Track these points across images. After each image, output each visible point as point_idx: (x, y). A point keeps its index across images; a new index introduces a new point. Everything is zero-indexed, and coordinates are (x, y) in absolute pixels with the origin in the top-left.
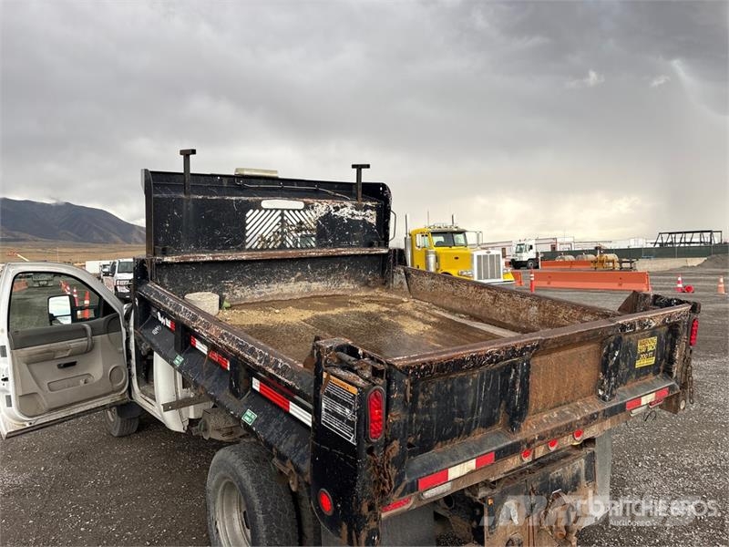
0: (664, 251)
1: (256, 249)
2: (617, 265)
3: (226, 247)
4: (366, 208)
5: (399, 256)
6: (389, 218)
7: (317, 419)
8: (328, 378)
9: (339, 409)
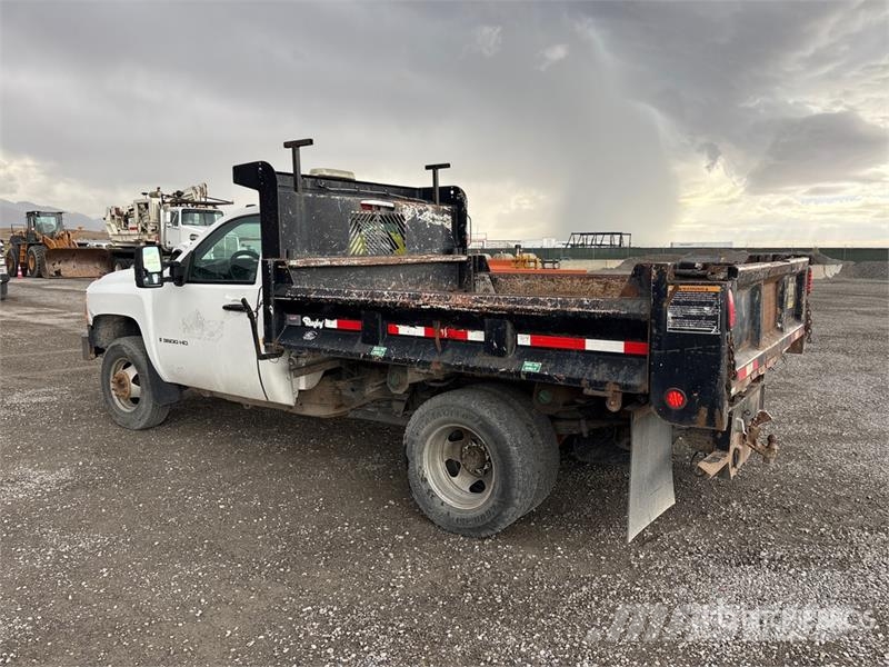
0: (576, 252)
1: (358, 256)
2: (540, 265)
3: (333, 253)
4: (444, 212)
5: (480, 263)
6: (465, 223)
7: (659, 330)
8: (676, 289)
9: (694, 311)
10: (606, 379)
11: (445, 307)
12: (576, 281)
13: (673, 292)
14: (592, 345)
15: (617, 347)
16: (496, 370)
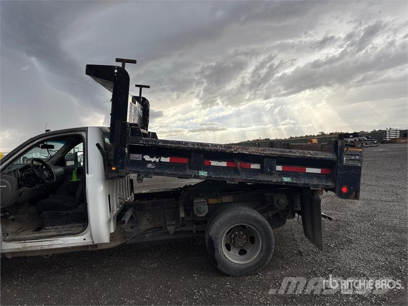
7: (341, 164)
8: (347, 149)
9: (353, 158)
10: (319, 184)
11: (247, 153)
13: (346, 150)
14: (309, 170)
16: (271, 181)
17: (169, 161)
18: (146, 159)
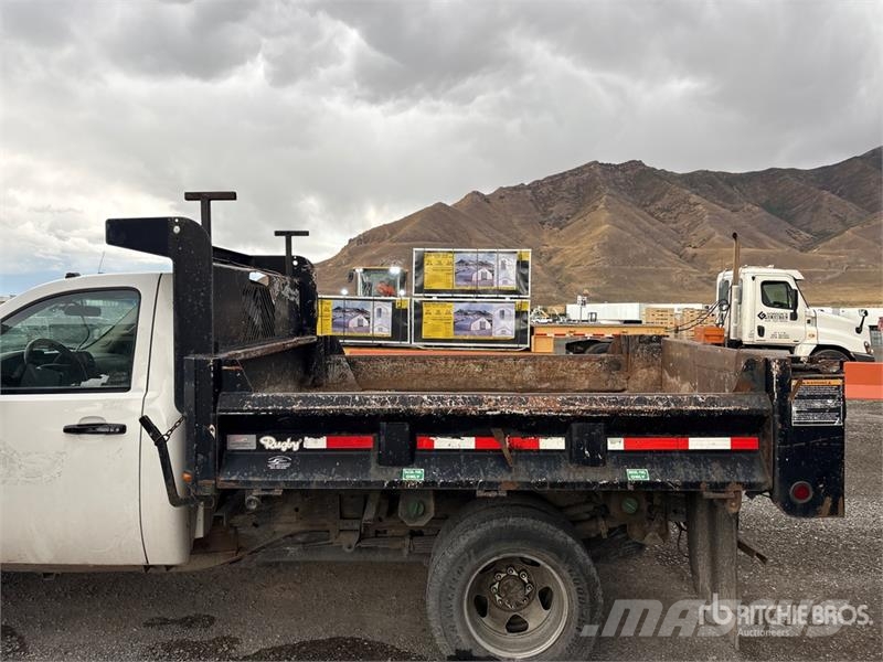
7: (784, 424)
8: (799, 383)
9: (818, 404)
10: (728, 480)
11: (523, 412)
12: (451, 363)
13: (796, 386)
14: (696, 443)
15: (723, 443)
16: (595, 483)
17: (325, 447)
18: (268, 446)
